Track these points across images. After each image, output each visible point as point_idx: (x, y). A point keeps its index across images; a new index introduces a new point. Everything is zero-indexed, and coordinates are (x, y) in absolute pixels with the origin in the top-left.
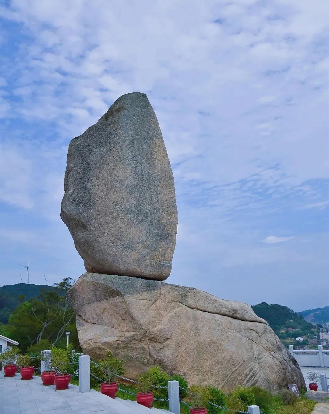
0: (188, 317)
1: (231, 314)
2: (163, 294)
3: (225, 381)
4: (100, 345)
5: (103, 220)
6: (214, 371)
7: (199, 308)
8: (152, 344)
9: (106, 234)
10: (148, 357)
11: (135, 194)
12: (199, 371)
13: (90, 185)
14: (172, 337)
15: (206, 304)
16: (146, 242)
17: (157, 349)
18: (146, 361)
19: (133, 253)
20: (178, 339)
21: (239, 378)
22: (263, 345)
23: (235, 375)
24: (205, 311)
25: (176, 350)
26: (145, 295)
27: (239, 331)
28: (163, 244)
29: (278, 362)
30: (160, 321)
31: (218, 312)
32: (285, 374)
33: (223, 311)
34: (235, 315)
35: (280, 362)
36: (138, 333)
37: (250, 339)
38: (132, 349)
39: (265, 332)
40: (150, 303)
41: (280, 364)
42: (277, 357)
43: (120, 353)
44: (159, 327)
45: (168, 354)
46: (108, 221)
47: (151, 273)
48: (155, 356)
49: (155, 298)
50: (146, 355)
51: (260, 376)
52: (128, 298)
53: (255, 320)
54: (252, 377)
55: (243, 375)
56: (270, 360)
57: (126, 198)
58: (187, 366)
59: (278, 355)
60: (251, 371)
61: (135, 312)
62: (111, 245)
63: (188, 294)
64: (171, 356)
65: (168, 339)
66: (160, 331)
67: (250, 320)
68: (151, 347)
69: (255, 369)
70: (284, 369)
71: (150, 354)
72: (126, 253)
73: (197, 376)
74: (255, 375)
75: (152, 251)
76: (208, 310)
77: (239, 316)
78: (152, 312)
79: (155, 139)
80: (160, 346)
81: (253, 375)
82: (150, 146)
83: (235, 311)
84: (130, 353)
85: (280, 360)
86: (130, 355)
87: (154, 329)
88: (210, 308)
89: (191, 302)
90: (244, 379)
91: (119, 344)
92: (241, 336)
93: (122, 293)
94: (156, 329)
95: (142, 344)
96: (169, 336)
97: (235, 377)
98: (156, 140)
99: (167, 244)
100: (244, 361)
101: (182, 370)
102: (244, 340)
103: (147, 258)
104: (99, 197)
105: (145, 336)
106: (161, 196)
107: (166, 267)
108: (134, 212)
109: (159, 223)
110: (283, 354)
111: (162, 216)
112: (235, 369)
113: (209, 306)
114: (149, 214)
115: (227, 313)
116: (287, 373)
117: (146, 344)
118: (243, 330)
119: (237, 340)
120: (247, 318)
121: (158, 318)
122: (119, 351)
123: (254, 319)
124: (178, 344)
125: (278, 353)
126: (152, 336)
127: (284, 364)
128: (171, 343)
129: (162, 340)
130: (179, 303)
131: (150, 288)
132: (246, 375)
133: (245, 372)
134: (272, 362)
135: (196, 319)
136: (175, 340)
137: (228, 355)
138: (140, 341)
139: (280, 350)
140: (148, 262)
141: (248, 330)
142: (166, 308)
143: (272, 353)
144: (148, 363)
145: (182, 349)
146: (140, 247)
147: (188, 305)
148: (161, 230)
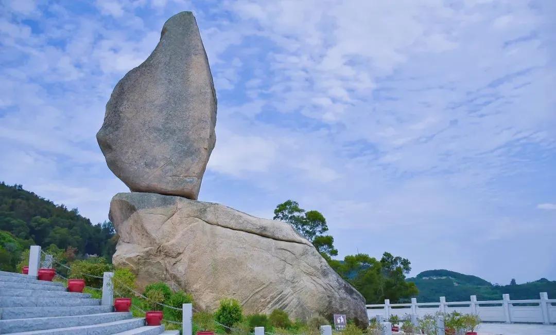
0: (204, 233)
1: (258, 232)
2: (179, 209)
3: (244, 302)
4: (124, 261)
5: (128, 140)
6: (231, 290)
7: (219, 224)
8: (168, 259)
9: (130, 153)
10: (165, 273)
11: (164, 112)
12: (213, 288)
13: (121, 109)
14: (185, 252)
15: (228, 220)
16: (169, 158)
17: (172, 264)
18: (163, 276)
19: (155, 170)
20: (192, 255)
21: (262, 300)
22: (302, 268)
23: (258, 296)
24: (227, 228)
25: (189, 266)
26: (160, 210)
27: (268, 250)
28: (189, 159)
29: (321, 289)
30: (174, 235)
31: (242, 228)
32: (330, 302)
33: (249, 228)
34: (264, 233)
35: (325, 289)
36: (153, 248)
37: (283, 260)
38: (150, 264)
39: (305, 253)
40: (166, 218)
41: (325, 291)
42: (322, 283)
43: (141, 268)
44: (173, 241)
45: (181, 269)
46: (133, 140)
47: (173, 189)
48: (171, 272)
49: (170, 213)
50: (163, 271)
51: (292, 301)
52: (141, 212)
53: (293, 240)
54: (279, 300)
55: (269, 297)
56: (311, 286)
57: (154, 117)
58: (200, 282)
59: (323, 281)
60: (279, 294)
61: (149, 227)
62: (134, 163)
63: (208, 209)
64: (183, 272)
65: (181, 253)
66: (173, 245)
67: (286, 239)
68: (166, 262)
69: (284, 293)
70: (329, 297)
71: (167, 270)
72: (147, 170)
73: (211, 294)
74: (285, 299)
75: (175, 167)
76: (230, 226)
77: (269, 234)
78: (167, 227)
79: (193, 55)
80: (174, 260)
81: (282, 299)
82: (186, 64)
83: (265, 229)
84: (150, 269)
85: (325, 286)
86: (150, 270)
87: (167, 244)
88: (233, 224)
89: (210, 216)
90: (269, 302)
91: (139, 259)
92: (270, 256)
93: (136, 207)
94: (169, 244)
95: (158, 259)
96: (181, 251)
97: (257, 299)
98: (193, 57)
99: (192, 160)
100: (271, 283)
101: (195, 286)
102: (275, 260)
103: (169, 174)
104: (128, 119)
105: (159, 251)
106: (192, 112)
107: (188, 182)
108: (161, 130)
109: (187, 139)
110: (330, 281)
111: (191, 132)
112: (258, 290)
113: (231, 222)
114: (177, 131)
115: (253, 231)
116: (334, 302)
117: (163, 259)
118: (273, 250)
119: (264, 260)
120: (281, 237)
121: (173, 233)
122: (141, 266)
123: (290, 238)
124: (192, 260)
125: (323, 279)
126: (166, 251)
127: (330, 291)
128: (184, 258)
129: (174, 255)
130: (196, 218)
131: (165, 203)
132: (273, 298)
133: (271, 295)
134: (314, 288)
135: (214, 235)
136: (188, 255)
137: (251, 274)
138: (155, 256)
139: (325, 275)
140: (170, 178)
141: (281, 251)
142: (181, 223)
143: (315, 278)
144: (166, 279)
145: (196, 265)
146: (163, 164)
147: (206, 220)
148: (188, 145)
